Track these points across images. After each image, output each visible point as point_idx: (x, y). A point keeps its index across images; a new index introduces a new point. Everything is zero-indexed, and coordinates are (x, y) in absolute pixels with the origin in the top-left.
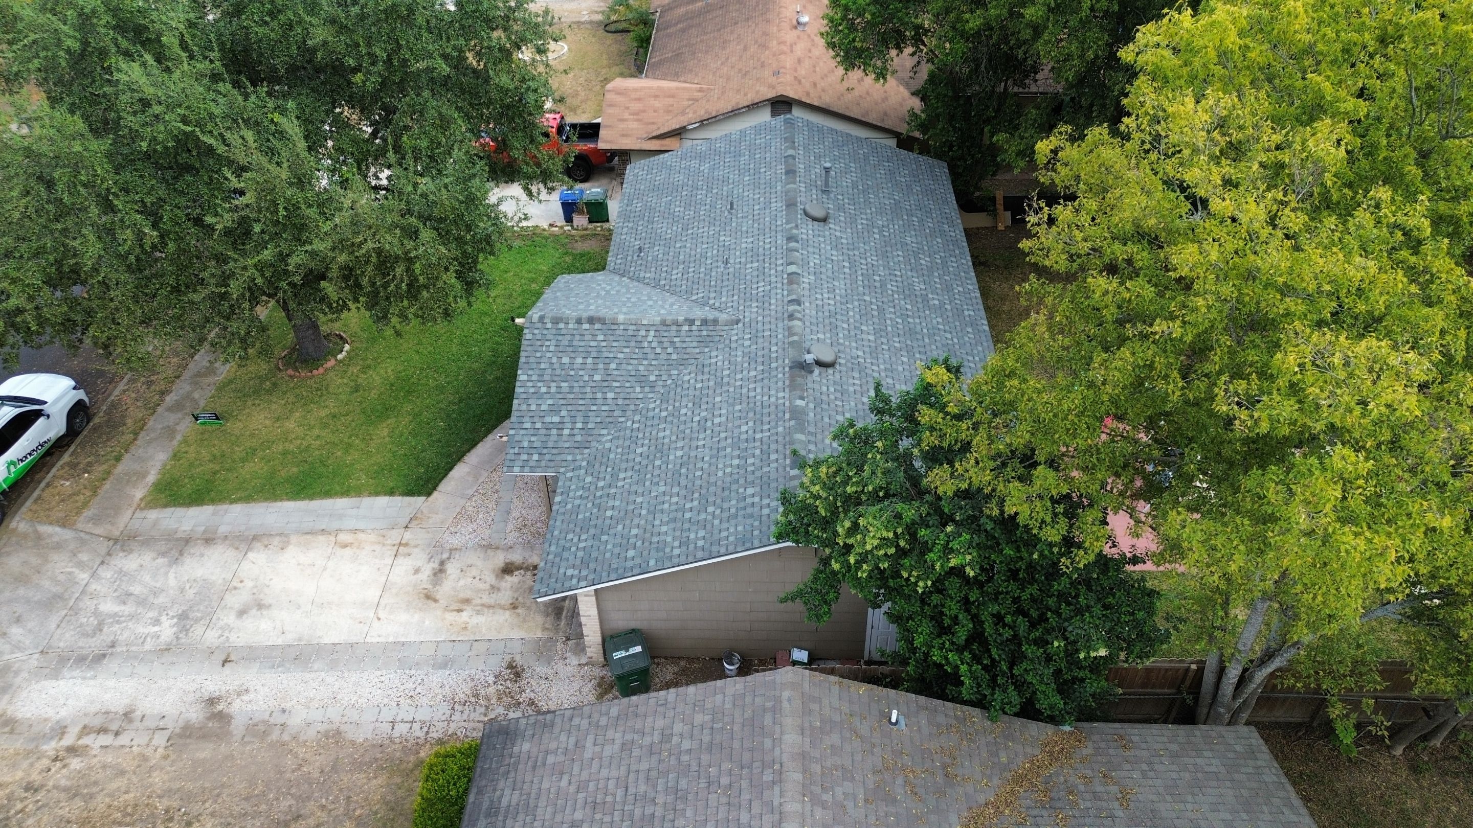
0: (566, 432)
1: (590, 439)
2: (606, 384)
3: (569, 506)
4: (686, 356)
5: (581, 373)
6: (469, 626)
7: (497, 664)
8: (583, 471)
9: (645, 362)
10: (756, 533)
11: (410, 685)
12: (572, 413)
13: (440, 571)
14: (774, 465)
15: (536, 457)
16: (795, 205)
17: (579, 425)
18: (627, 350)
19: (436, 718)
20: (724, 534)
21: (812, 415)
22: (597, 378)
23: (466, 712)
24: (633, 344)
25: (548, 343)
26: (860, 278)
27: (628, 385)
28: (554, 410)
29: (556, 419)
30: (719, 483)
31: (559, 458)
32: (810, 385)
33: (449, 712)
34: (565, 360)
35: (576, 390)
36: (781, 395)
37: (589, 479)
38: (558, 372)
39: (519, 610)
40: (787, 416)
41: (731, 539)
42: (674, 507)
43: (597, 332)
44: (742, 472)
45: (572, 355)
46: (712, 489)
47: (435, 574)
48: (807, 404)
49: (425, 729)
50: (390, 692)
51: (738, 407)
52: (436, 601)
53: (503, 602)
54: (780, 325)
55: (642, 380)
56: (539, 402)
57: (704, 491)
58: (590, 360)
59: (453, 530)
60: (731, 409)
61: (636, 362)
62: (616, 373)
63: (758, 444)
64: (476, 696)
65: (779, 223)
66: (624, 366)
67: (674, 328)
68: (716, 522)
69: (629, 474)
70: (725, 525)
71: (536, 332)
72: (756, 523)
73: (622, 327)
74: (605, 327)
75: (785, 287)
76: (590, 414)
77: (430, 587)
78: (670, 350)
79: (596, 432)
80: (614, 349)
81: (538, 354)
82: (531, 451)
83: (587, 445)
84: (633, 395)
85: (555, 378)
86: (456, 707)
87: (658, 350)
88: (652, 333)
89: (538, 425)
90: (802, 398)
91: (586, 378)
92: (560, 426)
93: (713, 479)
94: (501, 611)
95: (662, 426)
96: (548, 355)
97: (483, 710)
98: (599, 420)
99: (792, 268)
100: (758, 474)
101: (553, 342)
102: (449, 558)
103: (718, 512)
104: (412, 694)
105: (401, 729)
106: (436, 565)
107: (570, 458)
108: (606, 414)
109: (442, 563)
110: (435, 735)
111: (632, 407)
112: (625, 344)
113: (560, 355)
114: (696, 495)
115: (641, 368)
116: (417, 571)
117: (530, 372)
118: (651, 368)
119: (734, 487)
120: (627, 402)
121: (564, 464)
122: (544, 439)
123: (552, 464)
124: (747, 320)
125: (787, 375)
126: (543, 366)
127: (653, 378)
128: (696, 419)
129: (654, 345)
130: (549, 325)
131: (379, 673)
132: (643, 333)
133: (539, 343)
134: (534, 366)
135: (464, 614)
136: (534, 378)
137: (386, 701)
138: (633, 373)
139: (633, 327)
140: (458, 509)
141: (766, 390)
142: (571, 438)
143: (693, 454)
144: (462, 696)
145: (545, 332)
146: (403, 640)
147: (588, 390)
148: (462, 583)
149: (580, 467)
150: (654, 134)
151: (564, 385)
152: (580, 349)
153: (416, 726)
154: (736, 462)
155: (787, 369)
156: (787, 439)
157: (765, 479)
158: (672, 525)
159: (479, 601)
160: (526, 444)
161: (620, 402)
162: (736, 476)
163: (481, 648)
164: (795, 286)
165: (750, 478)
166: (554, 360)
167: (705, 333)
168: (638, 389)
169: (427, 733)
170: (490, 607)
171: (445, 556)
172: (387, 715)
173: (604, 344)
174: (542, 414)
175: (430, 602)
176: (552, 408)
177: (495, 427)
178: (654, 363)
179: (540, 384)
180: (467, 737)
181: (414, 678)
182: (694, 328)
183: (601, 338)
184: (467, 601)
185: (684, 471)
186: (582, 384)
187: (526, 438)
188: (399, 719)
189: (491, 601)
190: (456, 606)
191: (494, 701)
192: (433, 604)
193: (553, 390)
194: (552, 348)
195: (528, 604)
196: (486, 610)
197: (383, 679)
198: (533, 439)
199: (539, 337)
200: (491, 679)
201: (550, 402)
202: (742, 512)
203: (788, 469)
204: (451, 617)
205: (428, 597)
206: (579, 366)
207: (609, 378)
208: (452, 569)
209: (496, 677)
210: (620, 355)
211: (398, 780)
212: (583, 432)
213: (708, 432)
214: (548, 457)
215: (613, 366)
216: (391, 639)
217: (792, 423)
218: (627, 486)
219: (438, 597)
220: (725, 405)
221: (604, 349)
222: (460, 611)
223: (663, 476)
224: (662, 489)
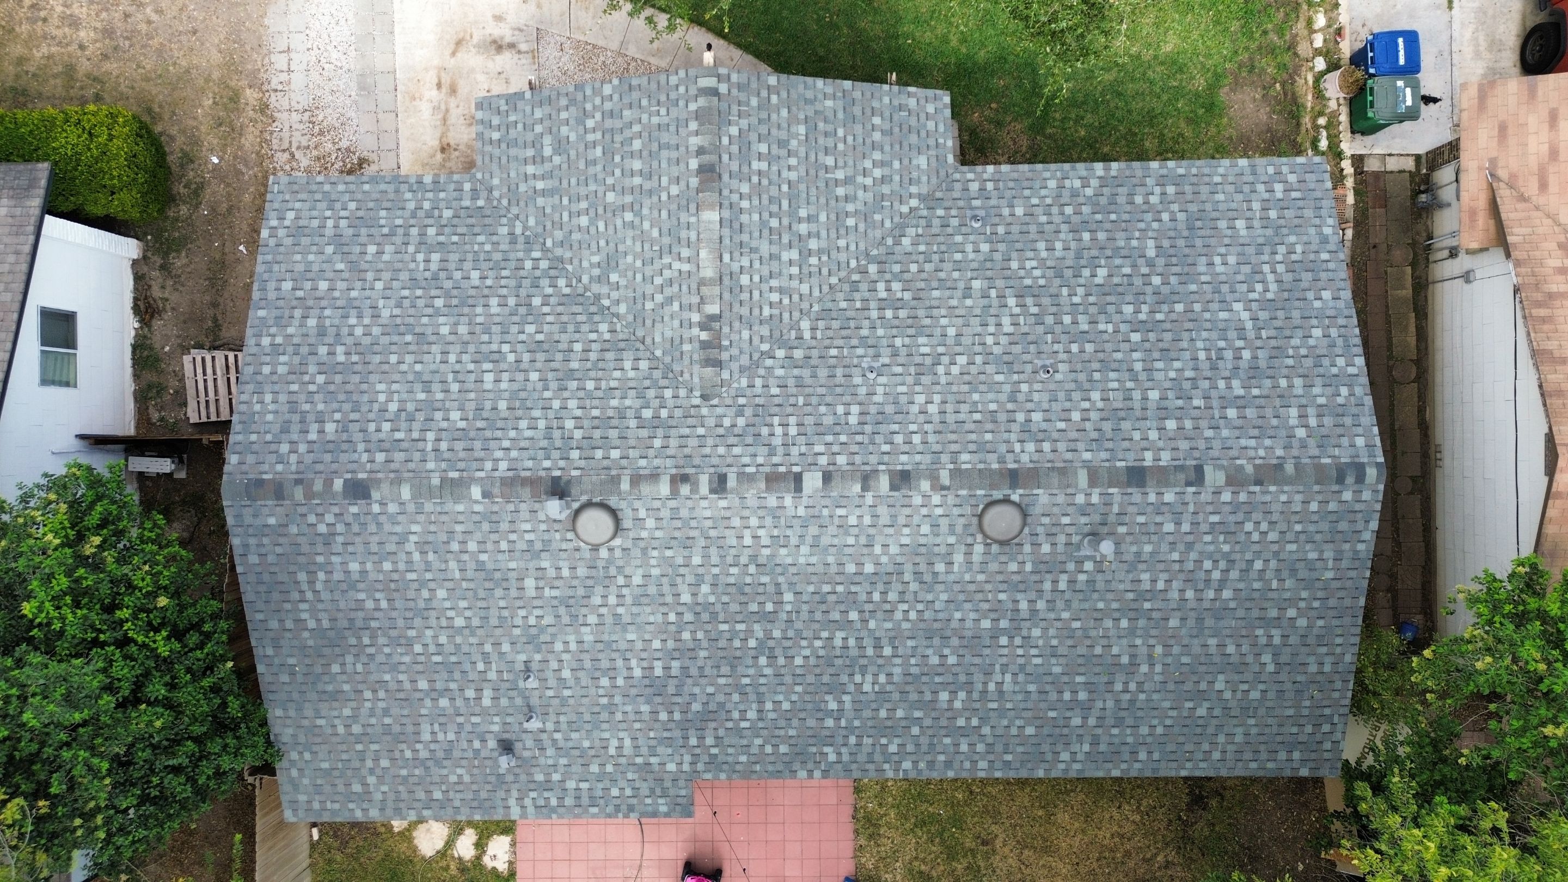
0: (530, 169)
1: (522, 204)
2: (601, 211)
3: (408, 195)
4: (648, 323)
5: (618, 172)
6: (417, 103)
7: (366, 145)
8: (466, 203)
9: (639, 263)
10: (254, 437)
11: (335, 55)
12: (556, 172)
13: (498, 46)
14: (365, 457)
15: (496, 136)
16: (1014, 485)
17: (540, 185)
18: (655, 233)
19: (293, 95)
20: (268, 398)
21: (460, 508)
22: (611, 197)
23: (302, 126)
24: (666, 240)
25: (663, 111)
26: (840, 589)
27: (602, 243)
28: (560, 146)
29: (548, 151)
30: (364, 387)
31: (495, 167)
32: (523, 506)
33: (300, 107)
34: (637, 144)
35: (591, 170)
36: (503, 465)
37: (447, 214)
38: (618, 138)
39: (439, 156)
40: (454, 475)
41: (257, 407)
42: (345, 331)
43: (683, 183)
44: (371, 416)
45: (645, 153)
46: (356, 379)
47: (494, 42)
48: (476, 502)
49: (280, 87)
50: (325, 36)
51: (503, 405)
52: (453, 54)
53: (450, 134)
54: (669, 462)
55: (610, 263)
56: (572, 122)
57: (358, 368)
58: (637, 180)
59: (567, 46)
60: (507, 395)
61: (638, 248)
62: (619, 222)
63: (415, 435)
64: (321, 133)
65: (965, 457)
66: (630, 233)
67: (695, 300)
68: (295, 387)
69: (434, 266)
70: (283, 398)
71: (682, 89)
72: (269, 437)
73: (693, 220)
74: (693, 193)
75: (767, 469)
76: (557, 197)
77: (475, 40)
78: (659, 298)
79: (531, 209)
80: (656, 213)
81: (644, 102)
82: (503, 128)
83: (514, 202)
84: (586, 253)
85: (608, 136)
86: (308, 114)
87: (658, 281)
88: (686, 267)
89: (538, 129)
90: (485, 495)
91: (610, 181)
92: (538, 159)
93: (373, 378)
94: (438, 135)
95: (512, 301)
96: (645, 117)
97: (304, 143)
98: (548, 211)
99: (812, 481)
100: (358, 437)
101: (666, 120)
102: (519, 52)
103: (312, 388)
104: (323, 60)
105: (280, 61)
106: (508, 39)
107: (496, 181)
108: (557, 218)
109: (512, 46)
110: (273, 99)
111: (568, 255)
112: (665, 230)
113: (645, 134)
114: (355, 358)
115: (630, 259)
116: (498, 18)
117: (616, 97)
118: (630, 274)
119: (347, 407)
120: (576, 246)
121: (487, 176)
122: (520, 142)
123: (487, 159)
124: (704, 411)
125: (543, 474)
126: (626, 113)
127: (614, 277)
128: (506, 348)
129: (667, 273)
130: (693, 107)
131: (350, 16)
132: (685, 253)
133: (663, 98)
134: (626, 100)
135: (434, 93)
136: (608, 106)
137: (313, 34)
138: (621, 248)
139: (693, 236)
140: (601, 43)
141: (523, 444)
142: (522, 177)
143: (435, 348)
144: (320, 118)
145: (681, 103)
146: (397, 30)
147: (592, 187)
148: (481, 78)
149: (475, 198)
150: (1504, 194)
151: (599, 151)
152: (655, 164)
153: (284, 77)
154: (393, 407)
155: (557, 473)
156: (406, 475)
157: (345, 446)
158: (313, 332)
159: (452, 105)
160: (512, 118)
161: (576, 236)
162: (364, 408)
163: (387, 122)
164: (763, 485)
165: (354, 427)
166: (636, 128)
167: (686, 347)
168: (595, 259)
169: (276, 91)
170: (445, 120)
171: (523, 47)
172: (297, 42)
173: (664, 197)
174: (554, 130)
175: (452, 46)
176: (564, 142)
177: (758, 55)
178: (639, 277)
179: (598, 116)
180: (272, 133)
181: (343, 58)
182: (695, 331)
183: (674, 190)
184: (453, 91)
185: (409, 338)
186: (600, 176)
187: (521, 115)
188: (293, 55)
189: (452, 119)
190: (446, 80)
191: (315, 153)
192: (448, 52)
193: (590, 137)
194: (655, 120)
195: (448, 164)
196: (440, 116)
197: (342, 22)
198: (520, 126)
199: (673, 95)
200: (344, 144)
201: (573, 137)
202: (296, 418)
203: (349, 476)
204: (431, 78)
205: (459, 43)
206: (627, 167)
207: (609, 215)
208: (506, 60)
209: (348, 150)
210: (646, 225)
211: (216, 75)
212: (530, 193)
213: (471, 367)
214: (497, 152)
215: (629, 216)
216: (397, 17)
217: (436, 481)
218: (412, 266)
219: (459, 55)
220: (515, 386)
221: (655, 199)
222: (439, 86)
223: (412, 311)
224: (386, 313)
